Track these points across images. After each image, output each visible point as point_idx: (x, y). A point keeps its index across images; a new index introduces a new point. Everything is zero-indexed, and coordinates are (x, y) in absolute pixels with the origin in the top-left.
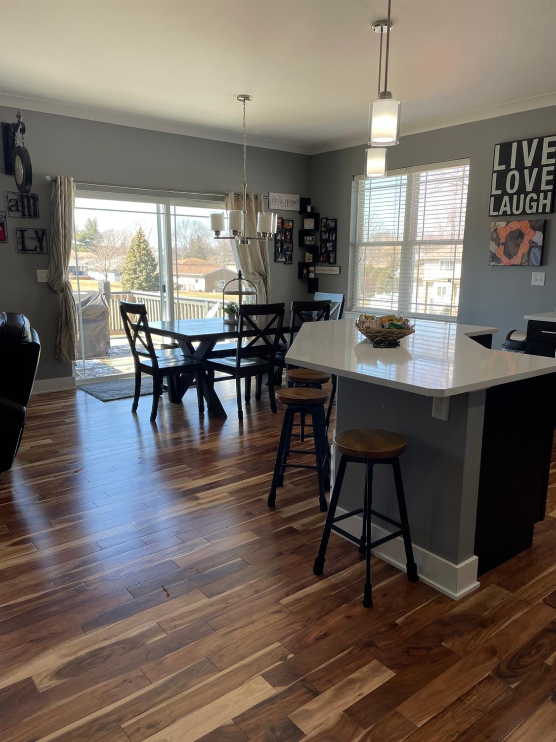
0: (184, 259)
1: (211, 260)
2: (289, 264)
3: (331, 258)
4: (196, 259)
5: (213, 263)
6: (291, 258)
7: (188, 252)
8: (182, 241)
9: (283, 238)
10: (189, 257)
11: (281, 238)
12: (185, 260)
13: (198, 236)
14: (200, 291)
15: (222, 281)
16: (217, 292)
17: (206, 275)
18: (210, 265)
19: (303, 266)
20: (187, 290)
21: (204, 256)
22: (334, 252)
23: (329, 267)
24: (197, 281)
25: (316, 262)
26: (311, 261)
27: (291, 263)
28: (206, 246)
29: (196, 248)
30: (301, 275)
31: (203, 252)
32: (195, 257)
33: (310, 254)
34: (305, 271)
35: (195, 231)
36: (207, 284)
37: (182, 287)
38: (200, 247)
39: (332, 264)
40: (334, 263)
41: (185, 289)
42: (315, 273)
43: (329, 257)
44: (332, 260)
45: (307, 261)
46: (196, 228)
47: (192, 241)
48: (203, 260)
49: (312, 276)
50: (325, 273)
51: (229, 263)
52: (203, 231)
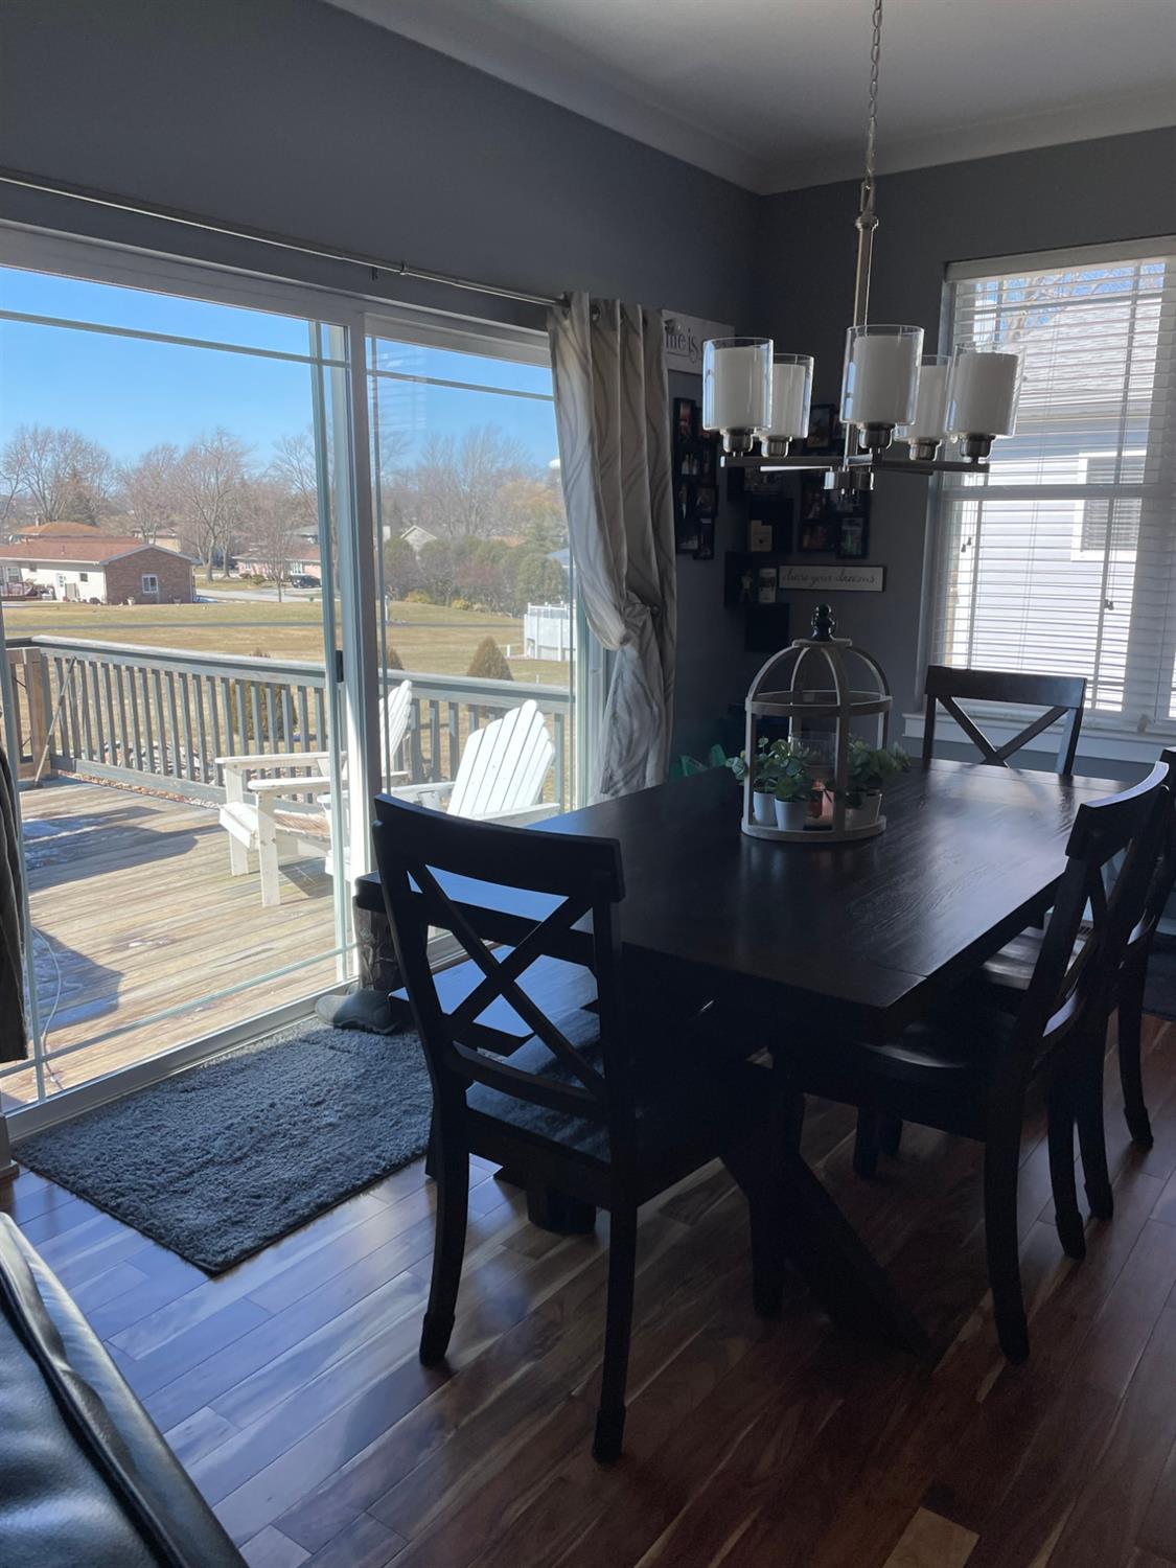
0: (40, 524)
1: (110, 525)
2: (705, 558)
3: (849, 538)
4: (69, 523)
5: (116, 533)
6: (709, 541)
7: (49, 508)
8: (33, 481)
9: (695, 472)
10: (51, 519)
11: (691, 471)
12: (43, 527)
13: (74, 469)
14: (95, 601)
15: (149, 576)
16: (138, 602)
17: (107, 563)
18: (109, 538)
19: (741, 563)
20: (60, 599)
21: (91, 517)
22: (860, 520)
23: (840, 569)
24: (84, 578)
25: (782, 550)
26: (767, 547)
27: (712, 557)
28: (94, 492)
29: (70, 498)
30: (733, 595)
31: (87, 507)
32: (68, 519)
33: (764, 524)
34: (747, 583)
35: (66, 458)
36: (109, 584)
37: (45, 591)
38: (80, 496)
39: (851, 557)
40: (861, 557)
41: (55, 598)
42: (778, 588)
43: (840, 536)
44: (851, 545)
45: (755, 548)
46: (68, 450)
47: (58, 482)
48: (90, 525)
49: (769, 596)
50: (818, 586)
51: (158, 533)
52: (84, 457)
